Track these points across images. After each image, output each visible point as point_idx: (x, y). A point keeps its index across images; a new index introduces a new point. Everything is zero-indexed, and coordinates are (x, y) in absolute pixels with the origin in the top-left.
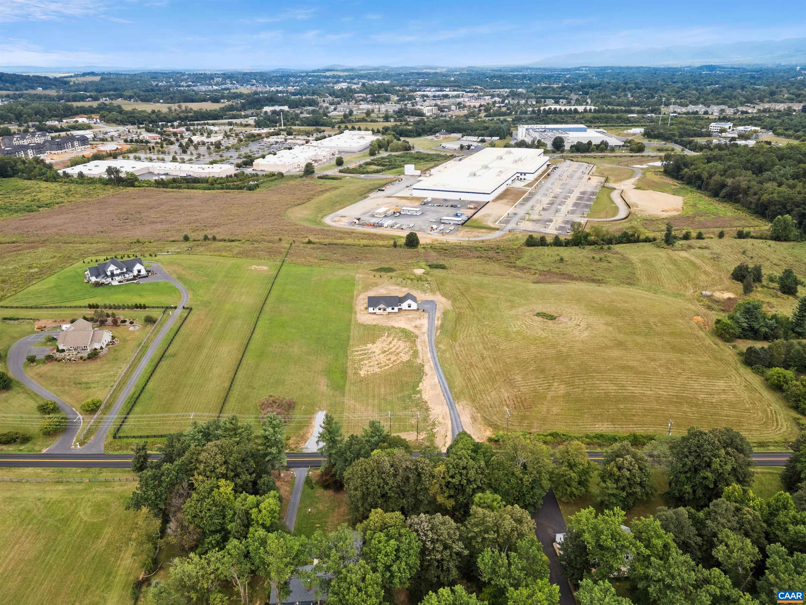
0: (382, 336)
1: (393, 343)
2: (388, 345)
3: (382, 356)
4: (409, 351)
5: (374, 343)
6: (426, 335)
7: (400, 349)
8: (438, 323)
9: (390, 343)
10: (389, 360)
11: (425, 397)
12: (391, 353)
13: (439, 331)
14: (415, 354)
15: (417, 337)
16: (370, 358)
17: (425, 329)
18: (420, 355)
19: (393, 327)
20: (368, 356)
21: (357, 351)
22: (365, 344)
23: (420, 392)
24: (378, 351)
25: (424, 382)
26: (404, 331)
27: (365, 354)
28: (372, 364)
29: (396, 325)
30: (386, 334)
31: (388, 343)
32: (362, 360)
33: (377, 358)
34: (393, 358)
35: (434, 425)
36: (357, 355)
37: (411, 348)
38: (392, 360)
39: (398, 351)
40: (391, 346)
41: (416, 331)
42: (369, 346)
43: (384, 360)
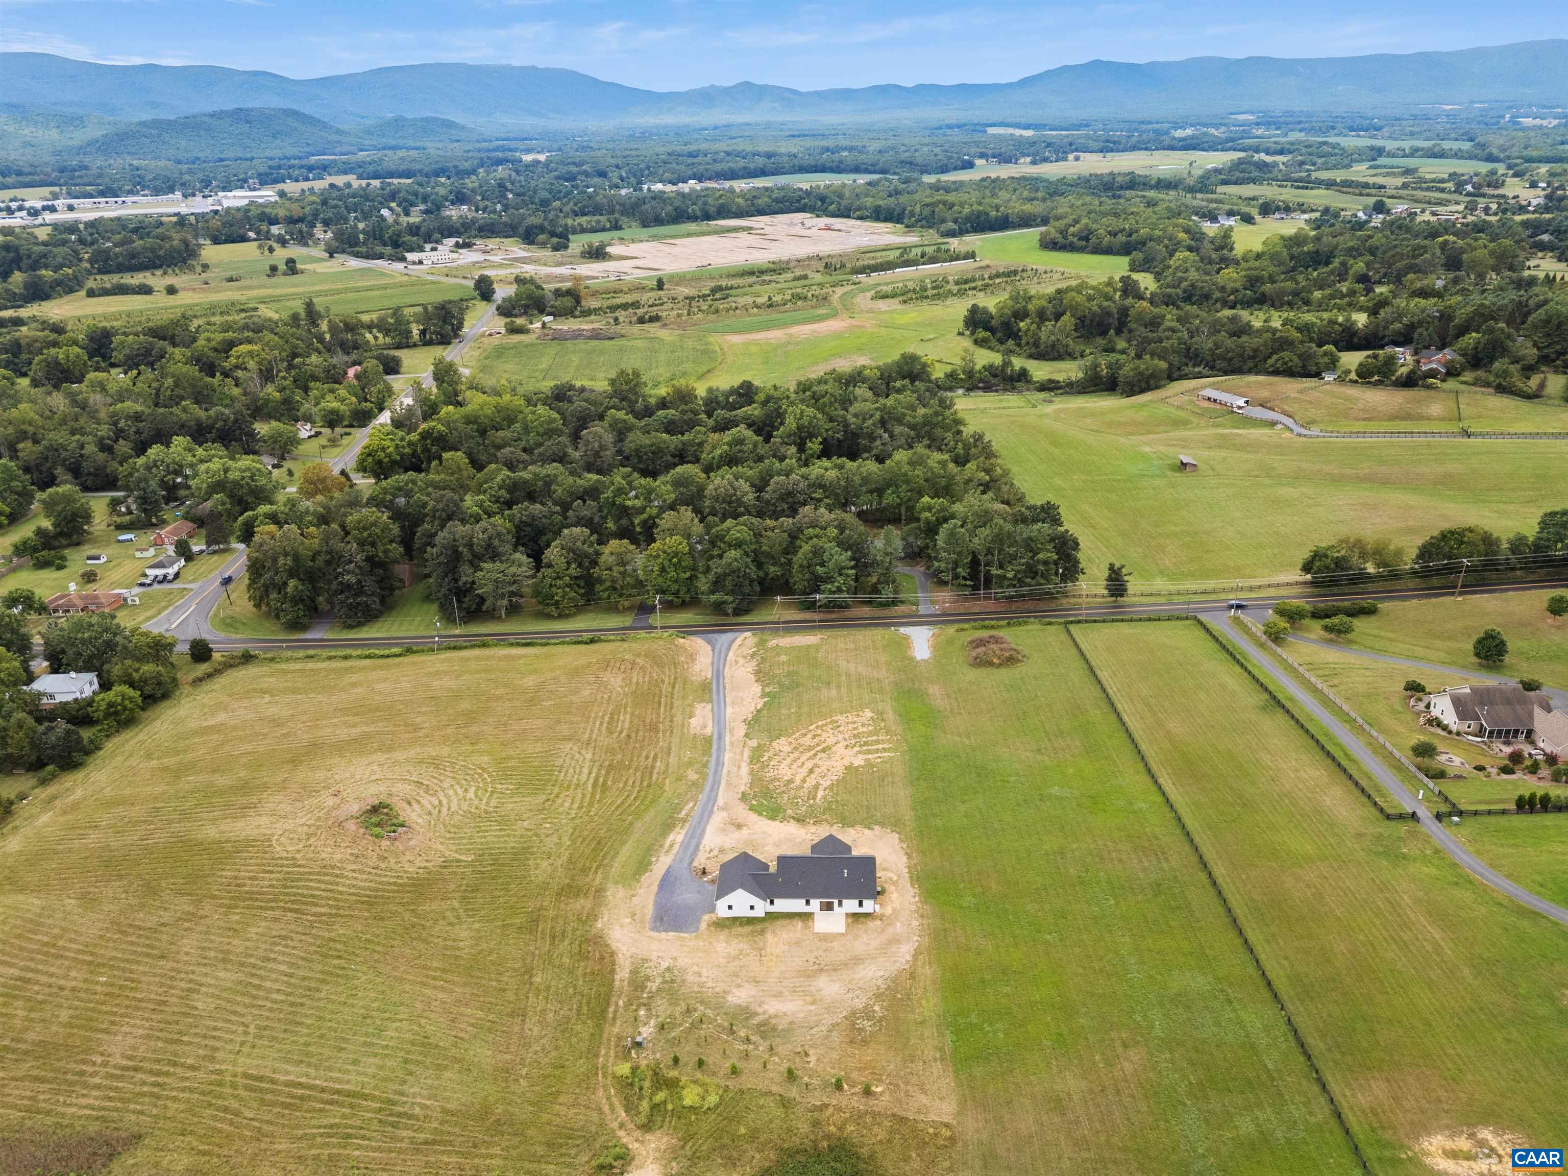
0: (831, 787)
1: (804, 771)
2: (816, 766)
3: (831, 741)
4: (770, 758)
5: (849, 768)
6: (720, 802)
7: (789, 761)
8: (677, 837)
9: (811, 771)
10: (814, 737)
11: (757, 689)
12: (810, 748)
13: (682, 815)
14: (756, 756)
15: (744, 797)
16: (855, 736)
17: (718, 818)
18: (747, 753)
19: (800, 820)
20: (858, 741)
21: (884, 750)
22: (869, 764)
23: (764, 695)
24: (840, 749)
25: (752, 709)
26: (774, 813)
27: (866, 744)
28: (851, 726)
29: (791, 829)
30: (820, 793)
31: (817, 771)
32: (870, 734)
33: (841, 737)
34: (807, 741)
35: (753, 656)
36: (883, 742)
37: (764, 766)
38: (809, 736)
39: (796, 754)
40: (809, 765)
41: (742, 812)
42: (859, 761)
43: (824, 735)
